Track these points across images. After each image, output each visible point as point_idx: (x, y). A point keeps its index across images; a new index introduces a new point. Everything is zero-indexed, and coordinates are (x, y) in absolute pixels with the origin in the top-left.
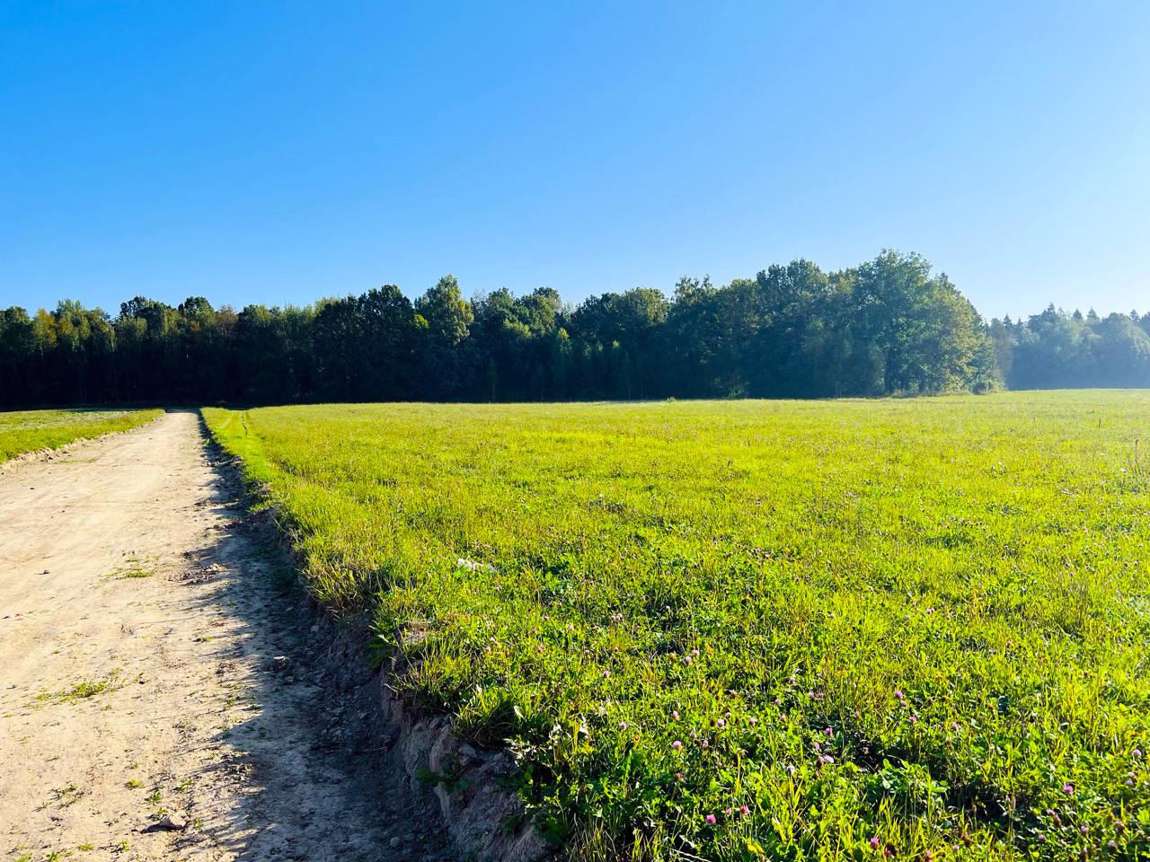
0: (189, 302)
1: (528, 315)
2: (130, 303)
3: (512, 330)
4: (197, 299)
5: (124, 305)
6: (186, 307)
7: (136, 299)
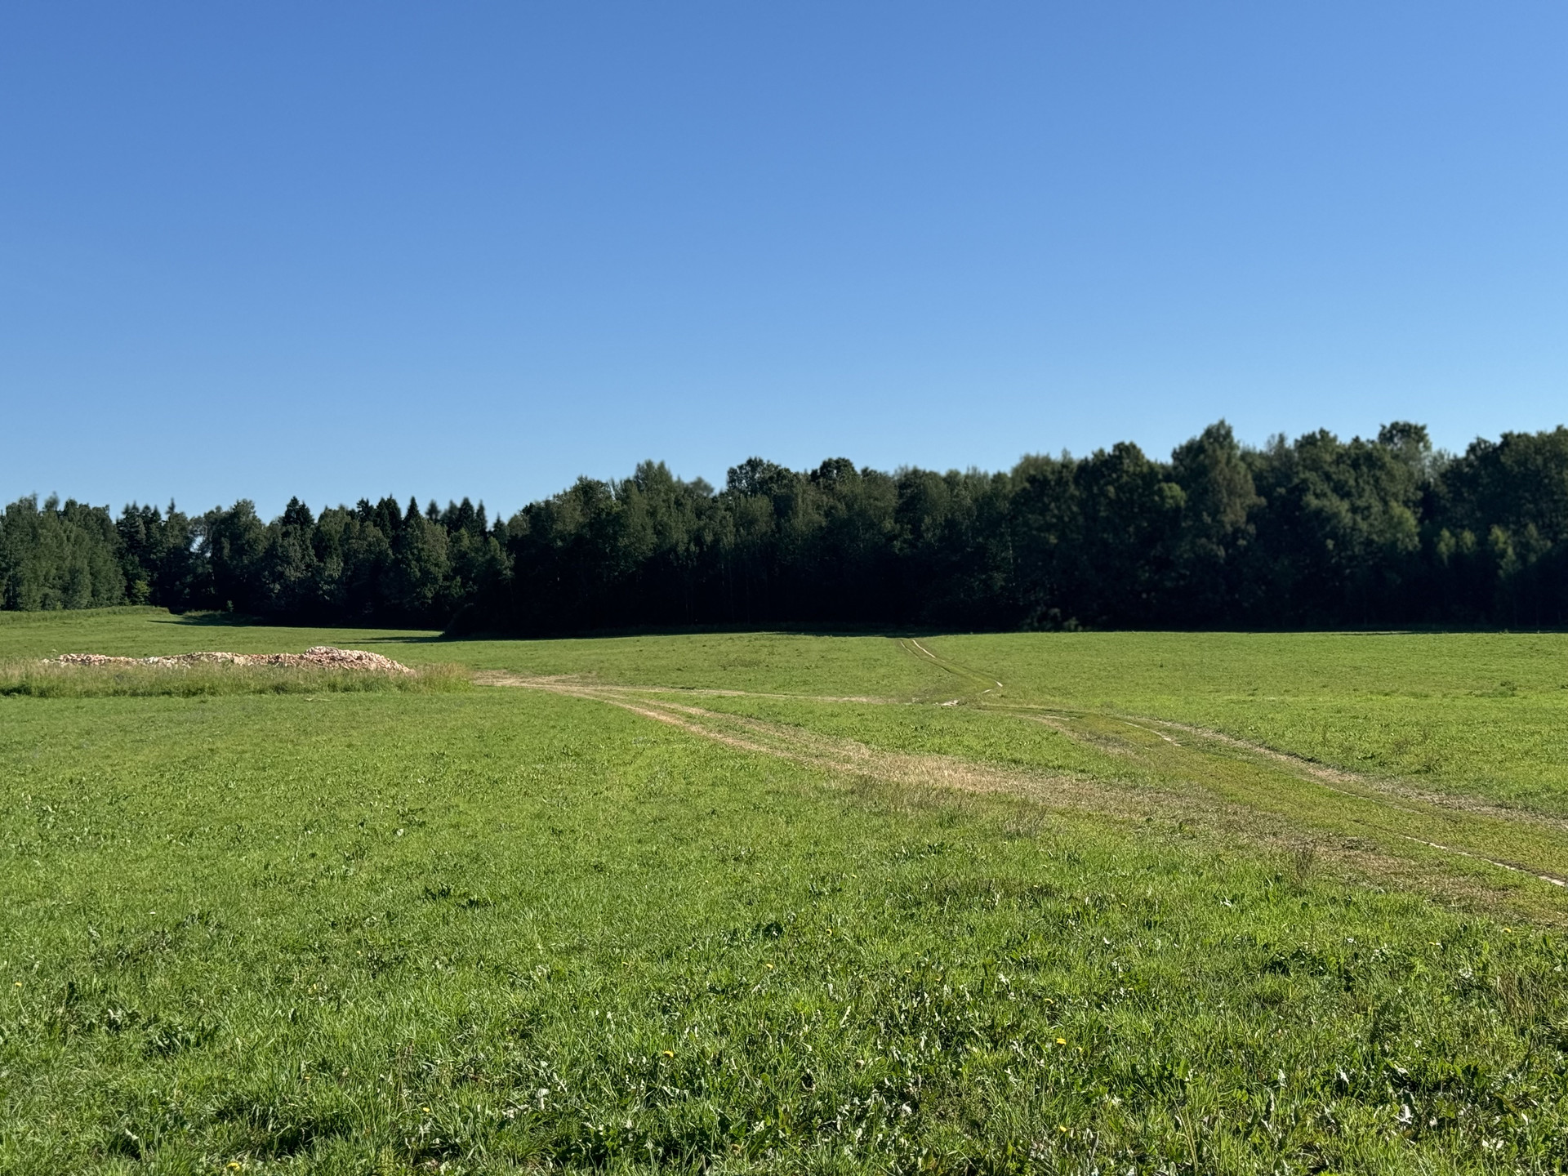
0: (827, 466)
1: (1352, 482)
2: (741, 467)
3: (1319, 512)
4: (837, 462)
5: (732, 472)
6: (823, 474)
7: (750, 462)
